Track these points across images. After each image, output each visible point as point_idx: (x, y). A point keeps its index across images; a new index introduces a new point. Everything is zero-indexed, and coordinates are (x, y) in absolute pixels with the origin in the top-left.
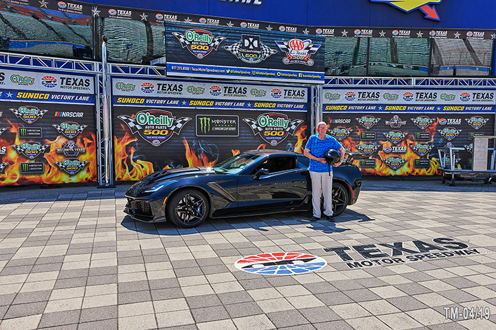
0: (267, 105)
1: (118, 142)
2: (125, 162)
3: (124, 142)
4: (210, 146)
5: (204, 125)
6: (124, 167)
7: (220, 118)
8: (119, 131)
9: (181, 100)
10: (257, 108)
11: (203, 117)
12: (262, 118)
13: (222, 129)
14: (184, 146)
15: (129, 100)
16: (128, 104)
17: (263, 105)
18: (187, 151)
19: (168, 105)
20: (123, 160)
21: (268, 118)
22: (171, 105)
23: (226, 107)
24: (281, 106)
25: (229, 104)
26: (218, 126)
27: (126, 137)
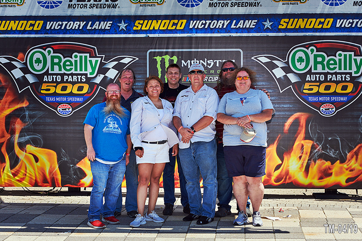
2: (3, 150)
3: (3, 110)
6: (2, 159)
7: (200, 56)
10: (286, 30)
16: (12, 32)
17: (301, 23)
19: (90, 32)
21: (312, 52)
22: (96, 31)
23: (213, 30)
24: (346, 24)
25: (220, 24)
27: (8, 98)
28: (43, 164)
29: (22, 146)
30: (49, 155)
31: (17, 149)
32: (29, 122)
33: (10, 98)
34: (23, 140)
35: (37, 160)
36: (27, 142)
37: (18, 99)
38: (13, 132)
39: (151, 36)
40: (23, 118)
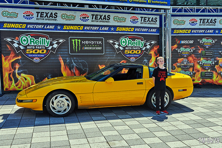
0: (127, 29)
1: (5, 60)
2: (11, 76)
3: (10, 60)
4: (80, 62)
5: (75, 45)
6: (10, 80)
7: (89, 40)
8: (6, 51)
9: (56, 25)
10: (119, 31)
11: (74, 39)
12: (123, 39)
13: (91, 48)
14: (60, 63)
15: (13, 26)
16: (12, 28)
17: (124, 29)
18: (62, 67)
19: (46, 29)
20: (9, 74)
21: (127, 39)
22: (48, 29)
23: (93, 31)
24: (138, 30)
25: (96, 28)
26: (87, 46)
27: (12, 55)
28: (29, 81)
29: (19, 74)
30: (31, 77)
31: (17, 75)
32: (22, 65)
33: (13, 55)
34: (19, 72)
35: (26, 79)
36: (22, 73)
37: (17, 55)
38: (15, 69)
39: (70, 32)
40: (19, 63)
